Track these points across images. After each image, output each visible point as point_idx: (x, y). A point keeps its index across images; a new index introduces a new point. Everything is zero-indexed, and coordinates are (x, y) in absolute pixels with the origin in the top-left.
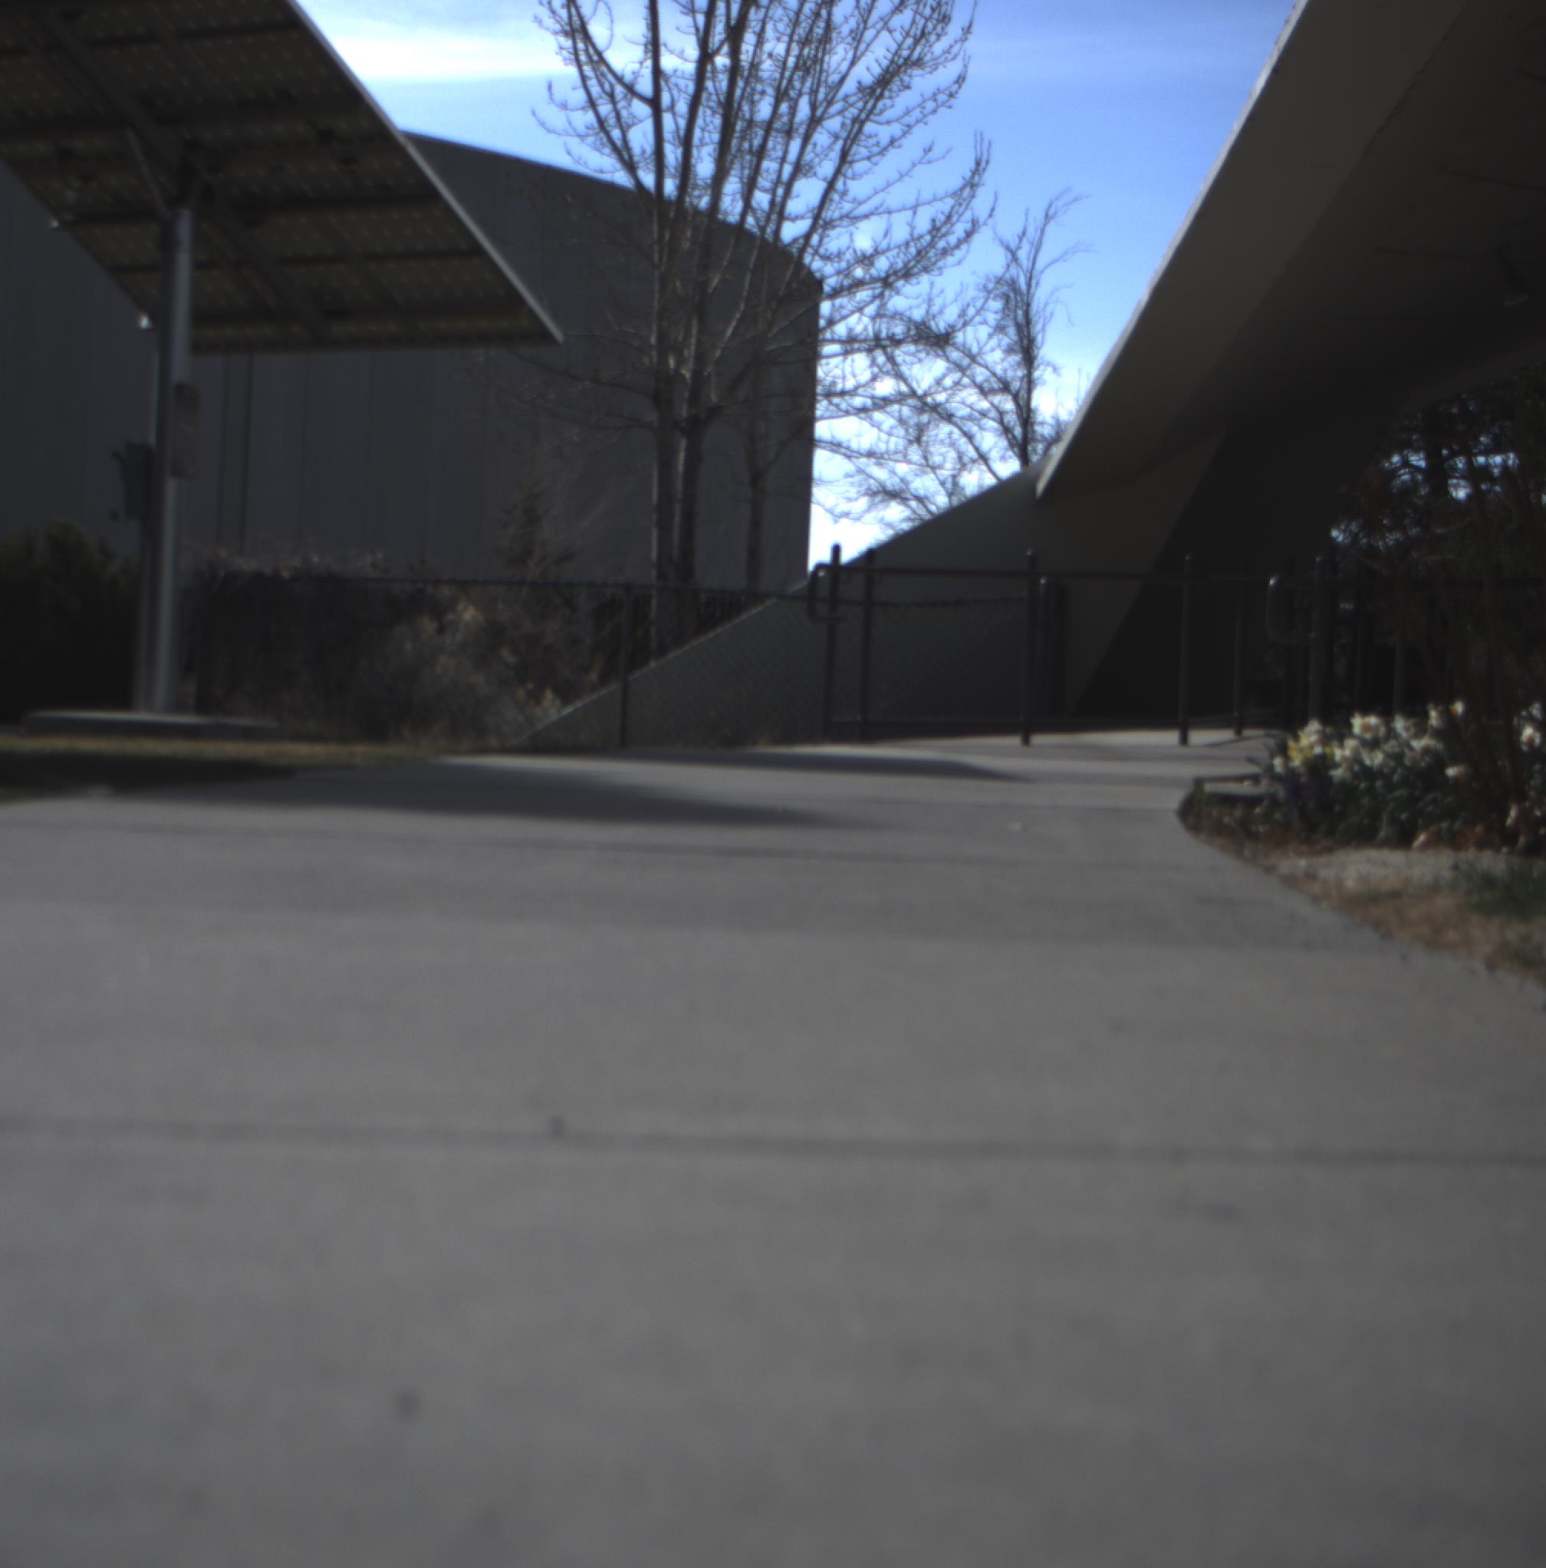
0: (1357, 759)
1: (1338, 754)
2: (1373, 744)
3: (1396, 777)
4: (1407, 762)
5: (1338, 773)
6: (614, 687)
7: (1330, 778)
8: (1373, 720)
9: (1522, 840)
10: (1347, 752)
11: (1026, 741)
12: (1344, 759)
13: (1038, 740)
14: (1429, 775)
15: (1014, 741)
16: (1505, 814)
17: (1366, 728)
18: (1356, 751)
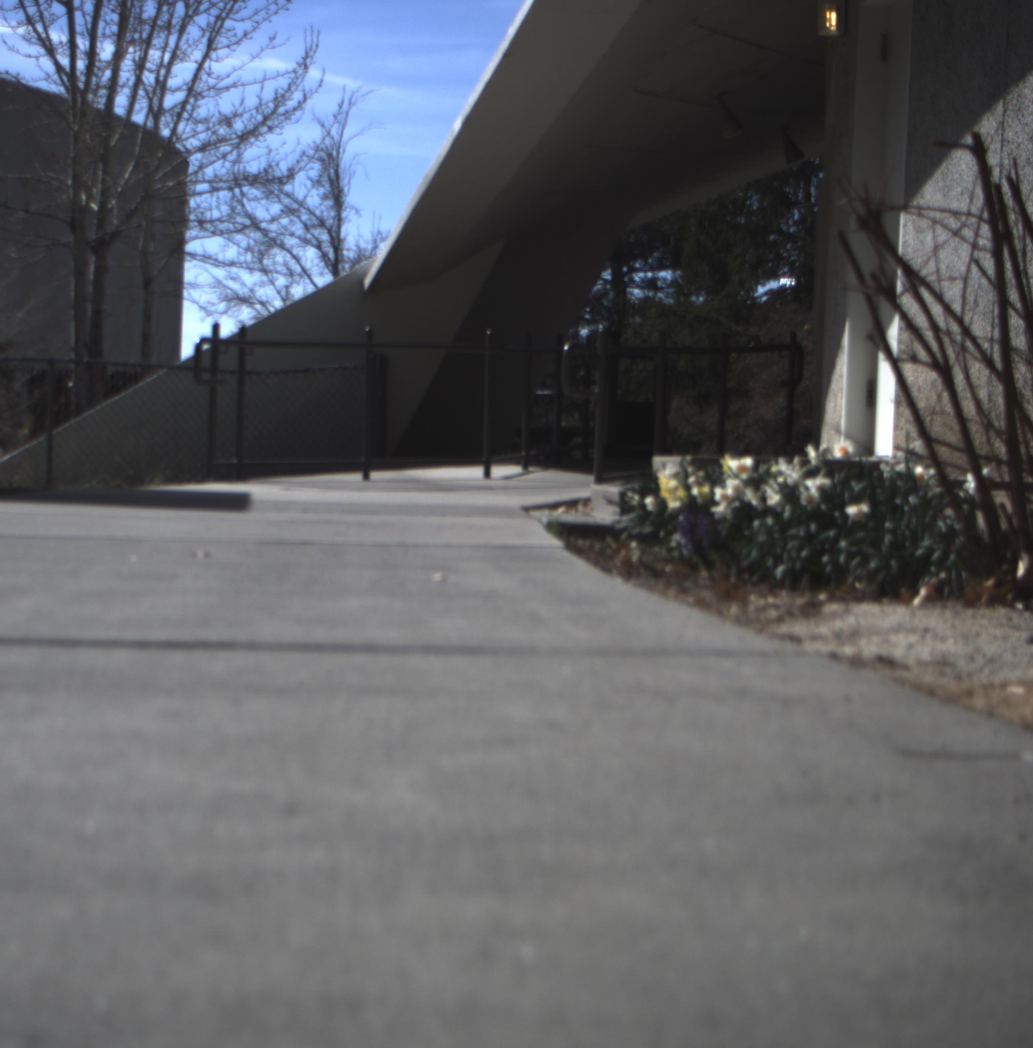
0: (738, 495)
1: (718, 492)
2: (756, 482)
4: (803, 501)
5: (719, 510)
6: (42, 438)
7: (712, 515)
8: (748, 461)
10: (730, 491)
11: (366, 477)
12: (726, 497)
13: (375, 475)
15: (357, 477)
17: (743, 469)
18: (737, 489)
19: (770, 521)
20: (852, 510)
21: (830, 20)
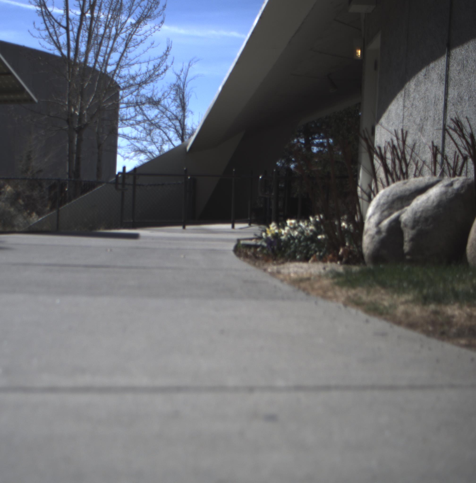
0: (289, 233)
1: (283, 232)
2: (295, 228)
3: (302, 239)
4: (305, 234)
5: (283, 238)
6: (55, 211)
7: (281, 240)
8: (293, 221)
9: (344, 260)
10: (286, 231)
11: (184, 228)
12: (285, 233)
13: (188, 227)
14: (312, 238)
15: (180, 228)
16: (339, 251)
17: (291, 224)
18: (288, 231)
19: (296, 241)
20: (319, 237)
21: (358, 53)
